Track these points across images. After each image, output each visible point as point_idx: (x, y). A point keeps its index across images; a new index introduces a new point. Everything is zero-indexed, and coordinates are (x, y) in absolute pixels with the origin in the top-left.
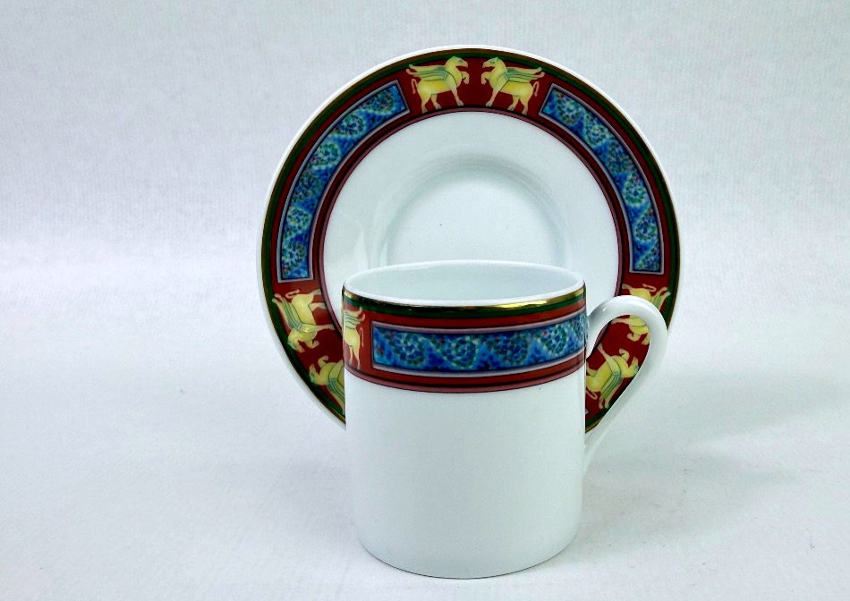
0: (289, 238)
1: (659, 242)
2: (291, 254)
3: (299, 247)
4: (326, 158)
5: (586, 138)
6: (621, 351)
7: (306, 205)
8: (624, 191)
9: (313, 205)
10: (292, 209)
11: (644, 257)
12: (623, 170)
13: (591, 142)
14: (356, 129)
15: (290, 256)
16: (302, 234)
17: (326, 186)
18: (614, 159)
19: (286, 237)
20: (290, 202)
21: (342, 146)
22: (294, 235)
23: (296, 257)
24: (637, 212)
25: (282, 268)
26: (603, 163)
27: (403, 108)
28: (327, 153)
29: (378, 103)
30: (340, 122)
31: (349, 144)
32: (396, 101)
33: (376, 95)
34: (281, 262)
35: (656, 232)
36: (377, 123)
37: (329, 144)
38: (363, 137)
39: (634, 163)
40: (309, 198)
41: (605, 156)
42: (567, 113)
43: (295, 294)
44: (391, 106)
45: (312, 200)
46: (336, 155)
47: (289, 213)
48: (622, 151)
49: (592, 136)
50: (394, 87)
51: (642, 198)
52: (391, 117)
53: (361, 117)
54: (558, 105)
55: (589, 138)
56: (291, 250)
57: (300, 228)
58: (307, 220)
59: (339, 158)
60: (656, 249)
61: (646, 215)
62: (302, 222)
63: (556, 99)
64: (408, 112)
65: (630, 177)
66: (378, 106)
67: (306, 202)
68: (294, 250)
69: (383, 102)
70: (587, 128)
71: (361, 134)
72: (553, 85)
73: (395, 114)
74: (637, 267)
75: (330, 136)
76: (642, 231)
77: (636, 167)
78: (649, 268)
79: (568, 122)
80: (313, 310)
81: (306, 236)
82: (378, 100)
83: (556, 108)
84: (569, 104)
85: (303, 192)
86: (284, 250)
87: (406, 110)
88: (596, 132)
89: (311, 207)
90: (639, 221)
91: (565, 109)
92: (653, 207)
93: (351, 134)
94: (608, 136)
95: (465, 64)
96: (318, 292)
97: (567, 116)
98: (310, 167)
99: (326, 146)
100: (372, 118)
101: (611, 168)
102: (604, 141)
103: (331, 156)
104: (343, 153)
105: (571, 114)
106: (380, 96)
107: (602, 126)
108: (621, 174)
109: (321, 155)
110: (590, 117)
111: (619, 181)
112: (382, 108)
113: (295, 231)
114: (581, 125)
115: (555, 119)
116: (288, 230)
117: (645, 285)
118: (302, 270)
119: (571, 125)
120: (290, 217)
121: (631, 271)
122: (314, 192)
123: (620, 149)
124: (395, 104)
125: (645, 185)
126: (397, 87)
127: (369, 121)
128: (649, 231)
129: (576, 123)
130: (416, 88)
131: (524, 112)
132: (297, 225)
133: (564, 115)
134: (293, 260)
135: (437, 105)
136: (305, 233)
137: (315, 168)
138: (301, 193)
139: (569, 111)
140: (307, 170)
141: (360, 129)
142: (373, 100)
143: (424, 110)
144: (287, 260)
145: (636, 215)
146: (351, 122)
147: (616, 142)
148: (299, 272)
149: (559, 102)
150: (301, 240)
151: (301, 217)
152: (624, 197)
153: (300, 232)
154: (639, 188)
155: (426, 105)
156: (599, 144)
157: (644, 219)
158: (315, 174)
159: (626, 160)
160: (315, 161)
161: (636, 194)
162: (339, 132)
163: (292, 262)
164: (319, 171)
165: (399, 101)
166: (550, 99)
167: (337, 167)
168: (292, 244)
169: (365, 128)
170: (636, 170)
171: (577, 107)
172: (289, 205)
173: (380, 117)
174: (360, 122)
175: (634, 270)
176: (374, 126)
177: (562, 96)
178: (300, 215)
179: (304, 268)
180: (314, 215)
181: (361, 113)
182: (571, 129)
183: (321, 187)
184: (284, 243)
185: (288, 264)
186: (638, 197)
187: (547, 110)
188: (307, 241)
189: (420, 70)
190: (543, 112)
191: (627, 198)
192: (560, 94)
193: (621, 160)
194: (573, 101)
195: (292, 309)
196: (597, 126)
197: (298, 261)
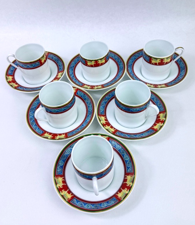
1: (132, 166)
5: (117, 148)
10: (60, 161)
15: (59, 170)
18: (122, 151)
21: (71, 150)
22: (60, 166)
24: (127, 161)
25: (57, 172)
26: (120, 152)
28: (68, 151)
30: (71, 146)
39: (126, 152)
46: (70, 152)
60: (131, 168)
72: (110, 139)
75: (69, 148)
90: (128, 163)
92: (130, 159)
94: (121, 147)
96: (64, 177)
101: (122, 153)
110: (117, 144)
111: (123, 155)
117: (130, 175)
121: (127, 172)
123: (123, 149)
128: (130, 164)
129: (115, 146)
133: (112, 144)
137: (66, 154)
138: (62, 158)
145: (127, 162)
154: (127, 156)
156: (119, 149)
159: (124, 151)
161: (127, 157)
167: (69, 154)
171: (115, 143)
177: (112, 141)
183: (66, 158)
188: (62, 167)
191: (125, 158)
196: (118, 146)
197: (60, 171)
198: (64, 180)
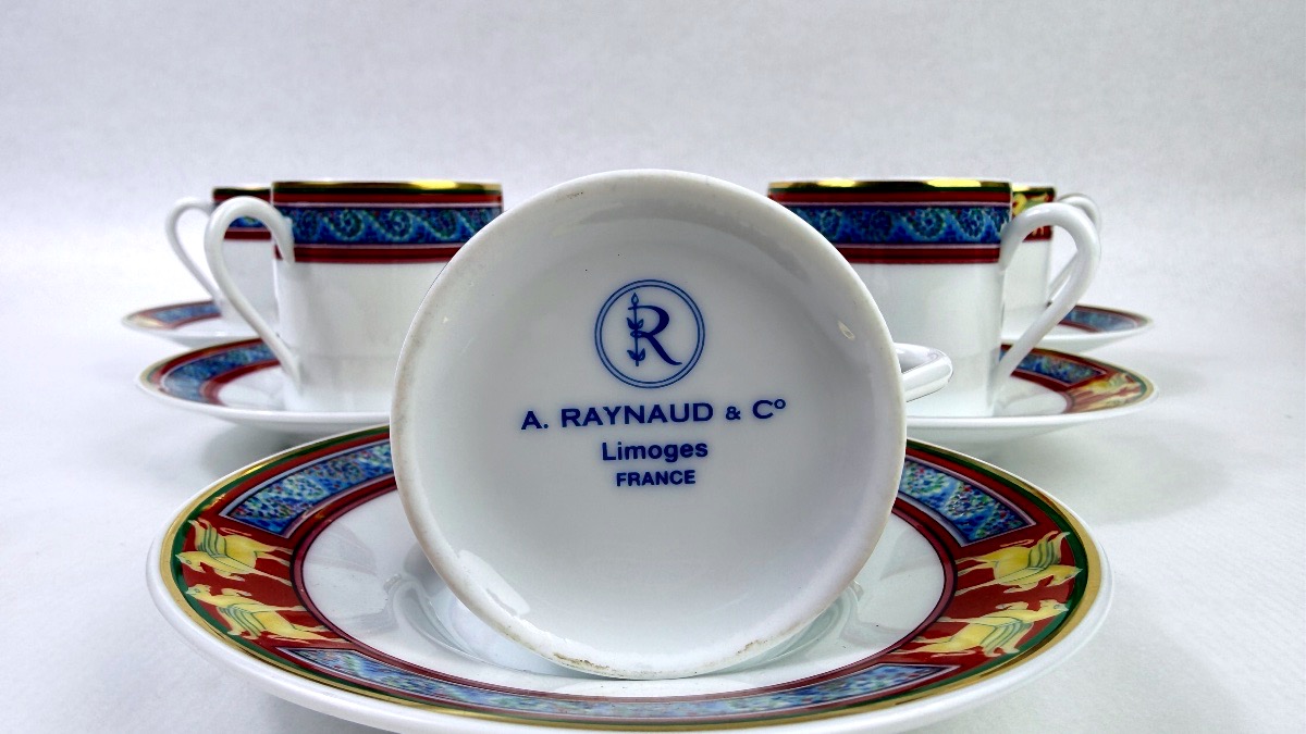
0: (272, 494)
2: (265, 506)
3: (284, 507)
9: (338, 486)
10: (299, 476)
16: (301, 501)
19: (269, 492)
20: (302, 470)
22: (284, 496)
23: (272, 512)
24: (940, 497)
34: (241, 505)
40: (336, 479)
45: (339, 482)
47: (292, 477)
51: (941, 482)
56: (268, 503)
57: (299, 494)
58: (318, 494)
62: (306, 492)
67: (327, 480)
68: (275, 505)
81: (306, 505)
85: (329, 471)
86: (256, 499)
89: (334, 487)
90: (949, 502)
96: (286, 550)
98: (356, 457)
113: (290, 494)
116: (277, 488)
118: (273, 525)
120: (290, 481)
122: (346, 477)
132: (296, 491)
134: (265, 512)
144: (252, 506)
145: (940, 500)
157: (956, 498)
160: (365, 455)
161: (927, 483)
163: (261, 513)
164: (367, 465)
168: (275, 501)
172: (298, 472)
175: (970, 542)
178: (309, 486)
179: (279, 525)
180: (333, 494)
184: (260, 493)
185: (251, 510)
186: (933, 485)
198: (279, 560)
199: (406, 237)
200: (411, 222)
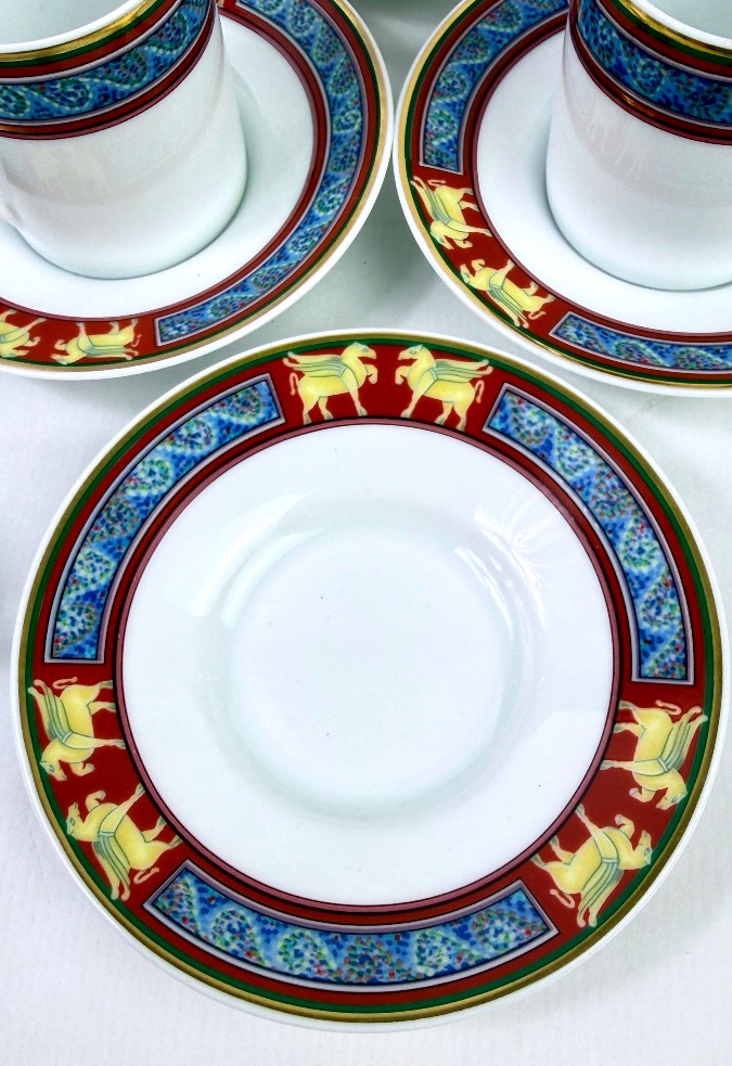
0: (73, 595)
1: (684, 630)
2: (73, 620)
3: (88, 611)
4: (149, 480)
5: (558, 465)
6: (619, 819)
7: (110, 547)
8: (621, 547)
9: (120, 548)
10: (86, 551)
11: (656, 655)
12: (617, 513)
13: (566, 471)
14: (200, 440)
15: (71, 623)
16: (97, 591)
17: (144, 521)
18: (602, 497)
19: (69, 592)
20: (84, 540)
21: (177, 466)
22: (82, 591)
23: (81, 626)
24: (643, 582)
25: (54, 640)
26: (585, 504)
27: (275, 415)
28: (151, 473)
29: (238, 405)
30: (177, 429)
31: (189, 462)
32: (264, 404)
33: (235, 394)
34: (55, 631)
35: (677, 614)
36: (232, 435)
37: (157, 459)
38: (210, 454)
39: (636, 502)
40: (116, 537)
41: (588, 493)
42: (527, 428)
43: (69, 684)
44: (258, 412)
45: (119, 541)
46: (166, 478)
47: (80, 557)
48: (616, 484)
49: (568, 463)
50: (264, 383)
51: (652, 557)
52: (255, 427)
53: (210, 424)
54: (513, 415)
55: (563, 465)
56: (74, 614)
57: (94, 581)
58: (107, 570)
59: (169, 483)
60: (678, 641)
61: (659, 585)
62: (98, 573)
63: (509, 406)
64: (282, 421)
65: (631, 524)
66: (237, 409)
67: (110, 543)
68: (79, 614)
69: (245, 404)
70: (559, 449)
71: (207, 449)
72: (506, 385)
73: (262, 424)
74: (646, 671)
75: (159, 448)
76: (653, 612)
77: (640, 508)
78: (668, 672)
79: (529, 441)
80: (93, 713)
81: (103, 595)
82: (238, 401)
83: (509, 420)
84: (530, 414)
85: (107, 526)
86: (63, 612)
87: (279, 417)
88: (574, 456)
89: (117, 551)
90: (646, 595)
91: (524, 422)
92: (670, 572)
93: (192, 447)
94: (593, 461)
95: (372, 354)
96: (107, 684)
97: (528, 432)
98: (124, 491)
99: (152, 462)
100: (226, 427)
101: (598, 510)
102: (587, 469)
103: (158, 477)
104: (177, 475)
105: (533, 429)
106: (240, 395)
107: (583, 447)
108: (614, 520)
109: (142, 475)
110: (564, 433)
111: (612, 531)
112: (242, 413)
113: (86, 585)
114: (549, 446)
115: (508, 436)
116: (75, 582)
117: (659, 703)
118: (87, 647)
119: (534, 445)
120: (81, 563)
121: (635, 678)
122: (124, 529)
123: (614, 481)
124: (262, 408)
125: (656, 537)
126: (268, 384)
127: (221, 431)
128: (665, 611)
129: (542, 443)
130: (296, 387)
131: (460, 426)
132: (90, 576)
133: (522, 431)
134: (75, 630)
135: (326, 414)
136: (101, 589)
137: (131, 493)
138: (104, 529)
139: (531, 423)
140: (119, 496)
141: (207, 441)
142: (230, 401)
143: (306, 419)
144: (64, 627)
145: (643, 586)
146: (194, 430)
147: (607, 470)
148: (81, 649)
149: (515, 410)
150: (94, 599)
151: (97, 565)
152: (621, 557)
153: (93, 587)
154: (647, 541)
155: (310, 413)
156: (579, 474)
157: (655, 591)
158: (128, 502)
159: (623, 497)
160: (132, 483)
161: (641, 551)
162: (174, 444)
163: (73, 633)
164: (137, 498)
165: (270, 405)
166: (502, 406)
167: (164, 495)
168: (78, 605)
169: (214, 441)
170: (640, 513)
171: (544, 418)
172: (82, 544)
173: (238, 427)
174: (208, 431)
175: (640, 676)
176: (228, 440)
177: (520, 402)
178: (98, 561)
179: (92, 644)
180: (120, 564)
181: (211, 419)
182: (534, 452)
183: (138, 523)
184: (63, 602)
185: (65, 634)
186: (644, 557)
187: (496, 423)
188: (102, 602)
189: (303, 360)
190: (489, 426)
191: (626, 558)
192: (516, 399)
193: (615, 497)
194: (537, 409)
195: (60, 708)
196: (575, 447)
197: (82, 632)
198: (108, 706)
199: (87, 105)
200: (88, 87)
